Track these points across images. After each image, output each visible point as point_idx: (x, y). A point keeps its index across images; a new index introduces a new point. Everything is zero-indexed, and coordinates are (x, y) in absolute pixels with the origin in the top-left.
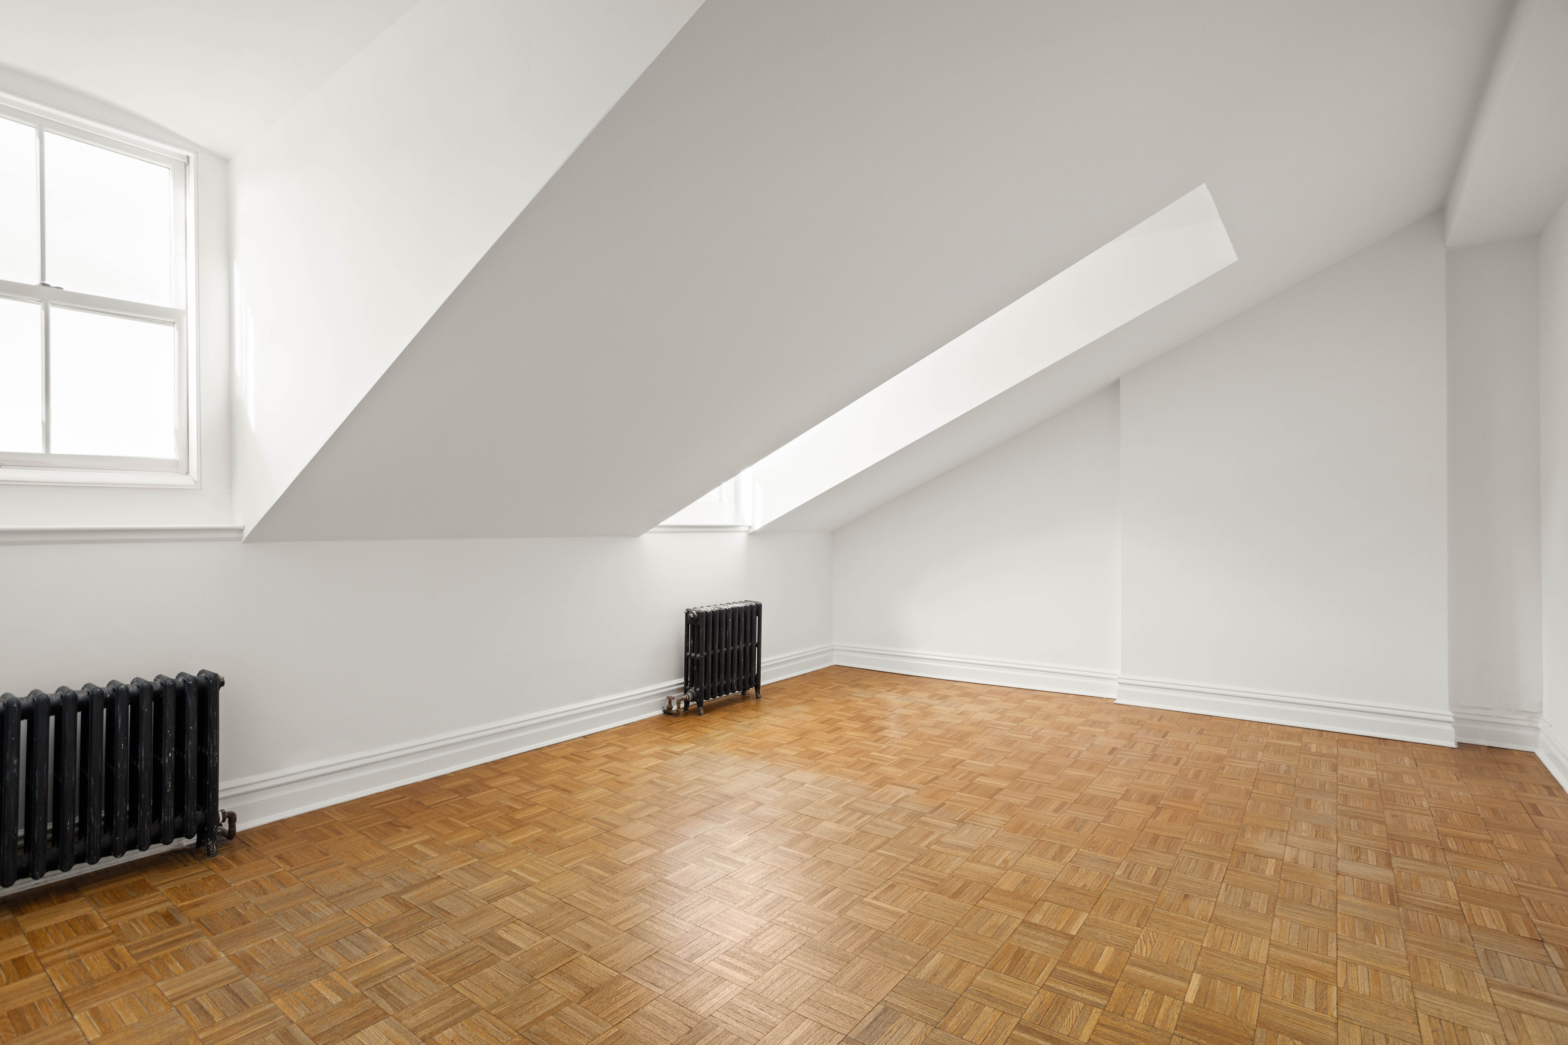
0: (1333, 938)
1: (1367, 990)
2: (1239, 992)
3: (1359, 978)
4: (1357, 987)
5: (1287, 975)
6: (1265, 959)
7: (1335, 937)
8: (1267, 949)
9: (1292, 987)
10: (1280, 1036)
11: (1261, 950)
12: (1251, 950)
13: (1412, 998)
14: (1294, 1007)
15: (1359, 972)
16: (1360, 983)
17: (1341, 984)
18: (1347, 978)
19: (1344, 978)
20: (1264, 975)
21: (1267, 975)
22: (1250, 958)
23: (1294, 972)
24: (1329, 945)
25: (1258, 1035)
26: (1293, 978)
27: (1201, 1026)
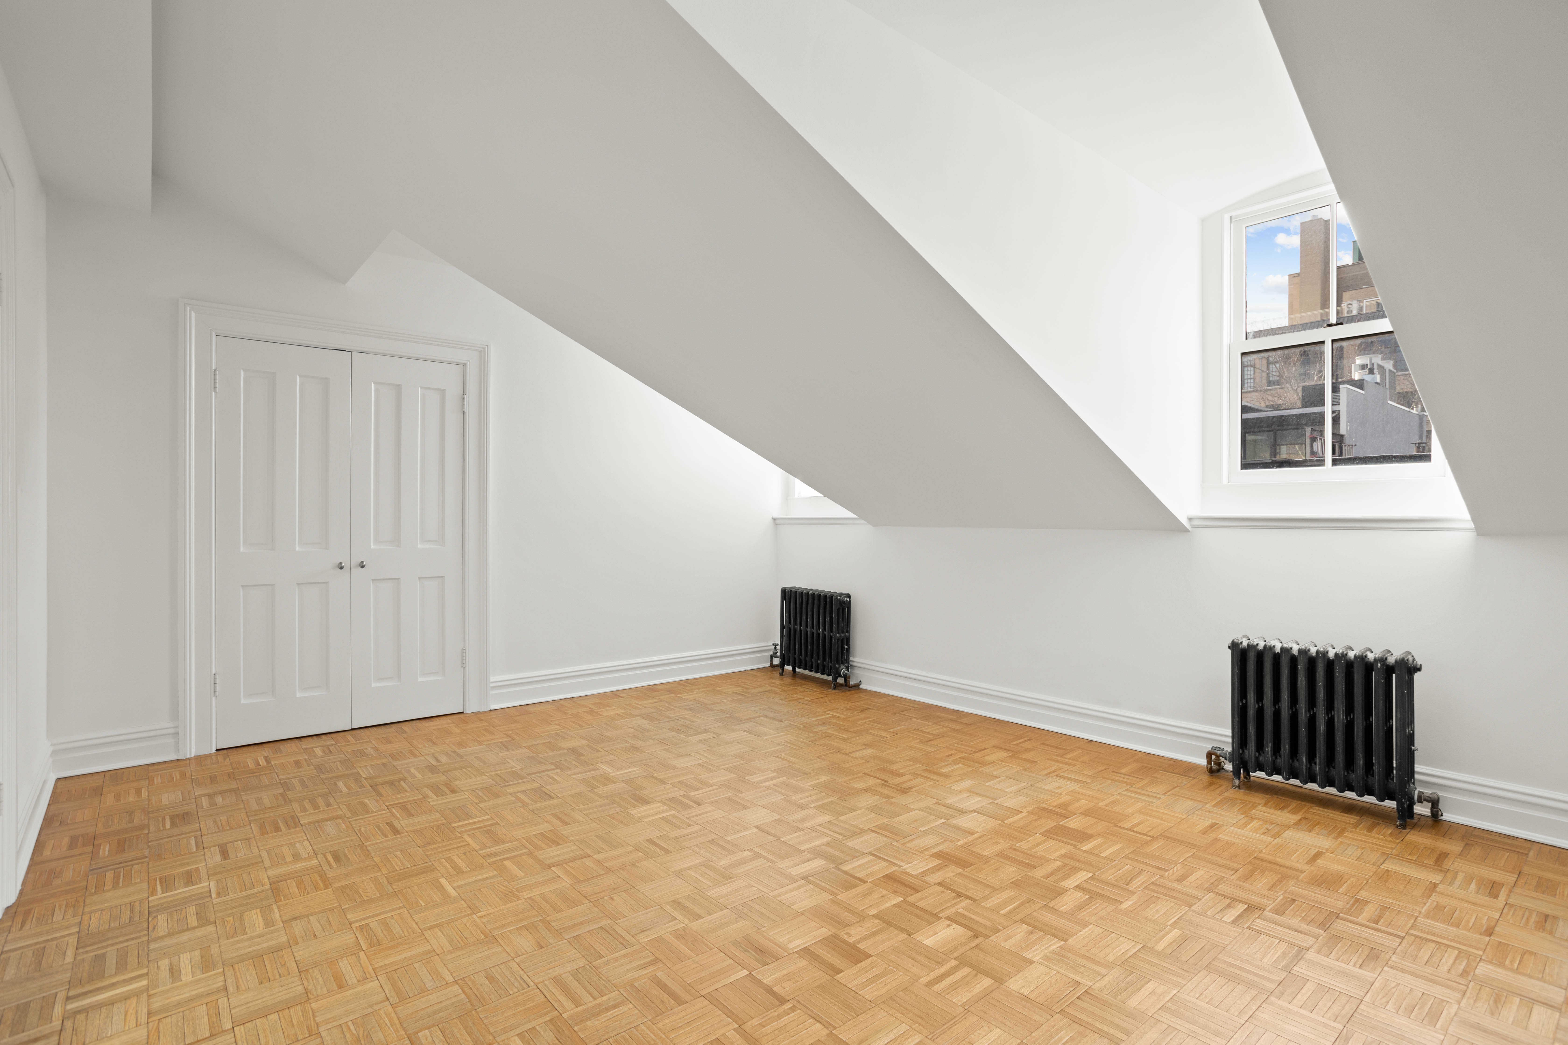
0: (391, 996)
1: (341, 964)
2: (421, 902)
3: (351, 970)
4: (350, 962)
5: (403, 935)
6: (427, 935)
7: (391, 1000)
8: (432, 945)
9: (392, 928)
10: (379, 895)
11: (435, 941)
12: (442, 936)
13: (305, 982)
14: (382, 917)
15: (353, 976)
16: (349, 966)
17: (362, 954)
18: (360, 963)
19: (362, 962)
20: (417, 924)
21: (414, 925)
22: (436, 930)
23: (400, 940)
24: (390, 986)
25: (390, 888)
26: (397, 935)
27: (422, 873)
